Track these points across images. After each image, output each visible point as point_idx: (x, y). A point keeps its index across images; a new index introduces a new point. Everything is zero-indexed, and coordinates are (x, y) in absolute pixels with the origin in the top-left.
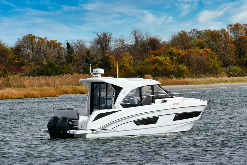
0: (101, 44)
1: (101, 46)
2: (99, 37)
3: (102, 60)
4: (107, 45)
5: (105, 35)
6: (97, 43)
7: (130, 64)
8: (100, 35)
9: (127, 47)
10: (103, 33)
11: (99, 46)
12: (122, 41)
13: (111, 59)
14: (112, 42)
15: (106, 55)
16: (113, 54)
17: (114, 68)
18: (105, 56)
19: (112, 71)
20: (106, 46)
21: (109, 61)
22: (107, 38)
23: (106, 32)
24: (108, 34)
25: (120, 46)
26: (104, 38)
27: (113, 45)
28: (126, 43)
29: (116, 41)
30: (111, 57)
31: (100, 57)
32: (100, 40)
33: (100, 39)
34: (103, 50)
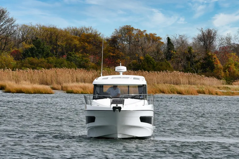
0: (205, 42)
1: (205, 43)
2: (203, 34)
3: (205, 59)
4: (211, 42)
5: (209, 32)
6: (201, 40)
7: (235, 65)
8: (204, 31)
9: (232, 46)
10: (207, 30)
11: (202, 43)
12: (229, 39)
13: (215, 58)
14: (217, 40)
15: (210, 54)
16: (216, 52)
17: (218, 68)
18: (208, 55)
19: (215, 71)
20: (210, 44)
21: (212, 61)
22: (212, 35)
23: (211, 29)
24: (213, 31)
25: (226, 45)
26: (208, 35)
27: (217, 44)
28: (232, 42)
29: (222, 39)
30: (215, 56)
31: (202, 56)
32: (204, 37)
33: (204, 36)
34: (206, 48)
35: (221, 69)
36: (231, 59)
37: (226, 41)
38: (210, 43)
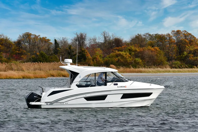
0: (79, 42)
1: (79, 43)
3: (80, 53)
5: (82, 35)
6: (76, 41)
7: (100, 56)
8: (78, 35)
9: (98, 44)
10: (80, 33)
11: (77, 43)
12: (94, 40)
13: (86, 52)
14: (87, 40)
15: (83, 49)
16: (87, 48)
17: (88, 59)
18: (82, 50)
19: (87, 61)
21: (84, 54)
22: (84, 37)
23: (83, 33)
24: (84, 34)
25: (93, 43)
26: (81, 37)
27: (87, 43)
28: (97, 41)
30: (86, 51)
31: (78, 51)
32: (78, 39)
33: (78, 37)
34: (80, 46)
35: (91, 59)
36: (97, 52)
37: (93, 41)
38: (83, 42)
